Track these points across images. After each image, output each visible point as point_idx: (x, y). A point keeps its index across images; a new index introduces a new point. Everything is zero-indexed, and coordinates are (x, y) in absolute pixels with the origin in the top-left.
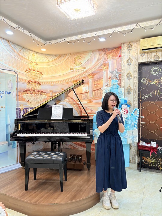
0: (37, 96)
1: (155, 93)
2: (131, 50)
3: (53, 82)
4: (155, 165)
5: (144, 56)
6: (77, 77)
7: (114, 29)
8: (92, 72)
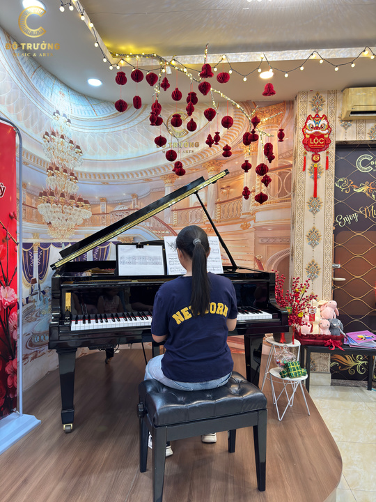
0: (68, 209)
1: (364, 212)
2: (320, 110)
3: (108, 175)
4: (362, 371)
5: (350, 129)
7: (311, 51)
8: (216, 156)
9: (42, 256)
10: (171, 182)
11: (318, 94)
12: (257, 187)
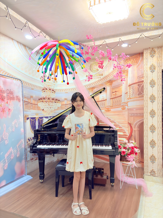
0: (51, 104)
2: (154, 56)
3: (68, 89)
6: (94, 84)
7: (140, 34)
8: (110, 79)
9: (40, 122)
10: (92, 91)
11: (153, 49)
12: (128, 91)
